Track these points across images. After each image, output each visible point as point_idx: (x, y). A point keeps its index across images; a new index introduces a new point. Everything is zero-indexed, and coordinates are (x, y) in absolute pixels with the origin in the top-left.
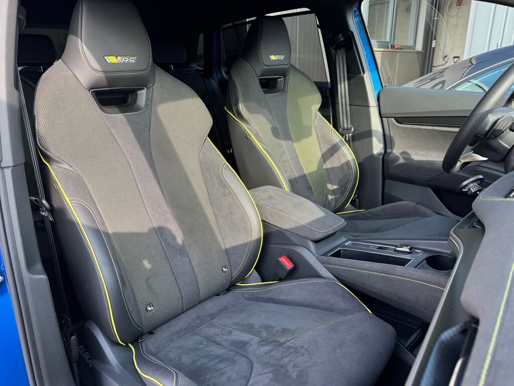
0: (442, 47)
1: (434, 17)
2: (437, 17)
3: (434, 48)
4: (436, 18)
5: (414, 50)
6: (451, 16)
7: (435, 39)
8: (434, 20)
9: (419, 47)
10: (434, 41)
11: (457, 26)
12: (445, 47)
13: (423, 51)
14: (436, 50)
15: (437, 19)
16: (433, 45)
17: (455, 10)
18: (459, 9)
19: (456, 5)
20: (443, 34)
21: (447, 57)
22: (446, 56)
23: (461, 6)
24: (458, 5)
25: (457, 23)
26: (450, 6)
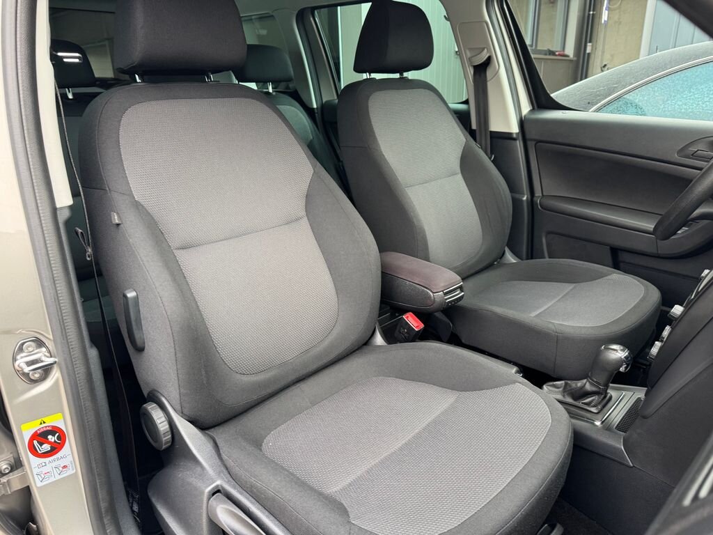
0: (599, 52)
1: (589, 11)
2: (593, 11)
3: (589, 54)
6: (613, 10)
7: (590, 42)
8: (589, 14)
11: (620, 23)
12: (603, 52)
13: (575, 59)
14: (592, 56)
15: (593, 14)
16: (589, 50)
20: (601, 35)
21: (607, 67)
22: (605, 65)
25: (619, 19)
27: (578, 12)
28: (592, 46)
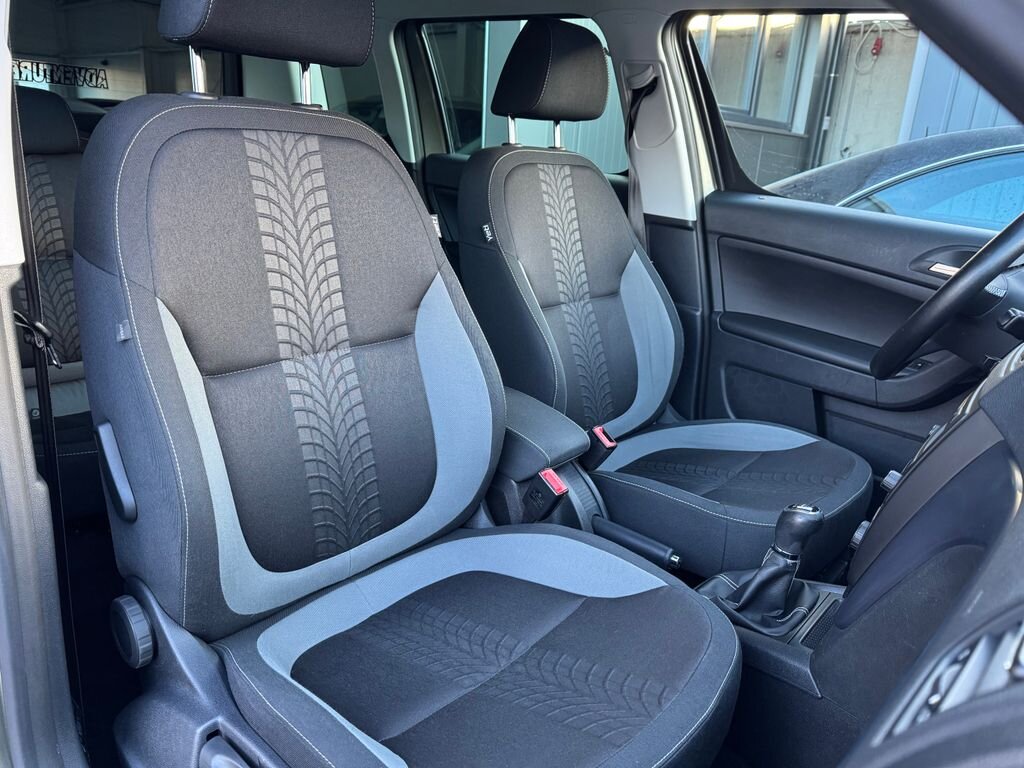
0: (839, 132)
1: (830, 72)
2: (835, 73)
3: (825, 132)
4: (832, 75)
5: (790, 131)
6: (862, 74)
7: (828, 115)
8: (829, 77)
9: (799, 127)
10: (826, 118)
11: (871, 92)
12: (845, 130)
13: (806, 136)
14: (830, 135)
15: (835, 77)
16: (824, 128)
17: (868, 62)
18: (876, 61)
19: (870, 53)
20: (844, 108)
21: (848, 152)
22: (846, 149)
23: (880, 57)
24: (874, 54)
25: (870, 87)
26: (860, 54)
27: (816, 72)
28: (831, 121)
